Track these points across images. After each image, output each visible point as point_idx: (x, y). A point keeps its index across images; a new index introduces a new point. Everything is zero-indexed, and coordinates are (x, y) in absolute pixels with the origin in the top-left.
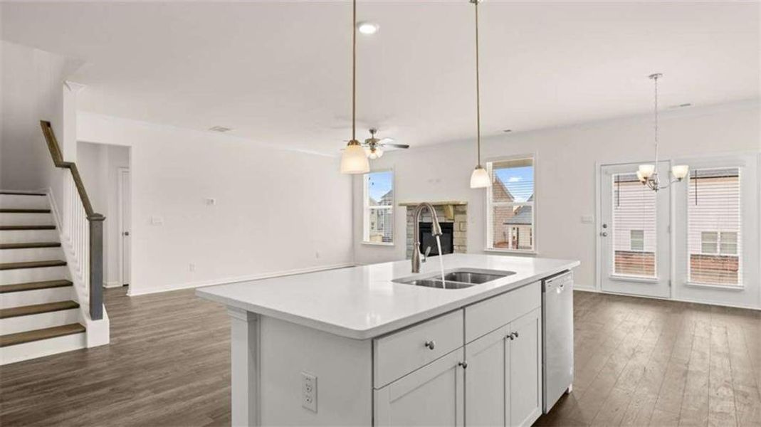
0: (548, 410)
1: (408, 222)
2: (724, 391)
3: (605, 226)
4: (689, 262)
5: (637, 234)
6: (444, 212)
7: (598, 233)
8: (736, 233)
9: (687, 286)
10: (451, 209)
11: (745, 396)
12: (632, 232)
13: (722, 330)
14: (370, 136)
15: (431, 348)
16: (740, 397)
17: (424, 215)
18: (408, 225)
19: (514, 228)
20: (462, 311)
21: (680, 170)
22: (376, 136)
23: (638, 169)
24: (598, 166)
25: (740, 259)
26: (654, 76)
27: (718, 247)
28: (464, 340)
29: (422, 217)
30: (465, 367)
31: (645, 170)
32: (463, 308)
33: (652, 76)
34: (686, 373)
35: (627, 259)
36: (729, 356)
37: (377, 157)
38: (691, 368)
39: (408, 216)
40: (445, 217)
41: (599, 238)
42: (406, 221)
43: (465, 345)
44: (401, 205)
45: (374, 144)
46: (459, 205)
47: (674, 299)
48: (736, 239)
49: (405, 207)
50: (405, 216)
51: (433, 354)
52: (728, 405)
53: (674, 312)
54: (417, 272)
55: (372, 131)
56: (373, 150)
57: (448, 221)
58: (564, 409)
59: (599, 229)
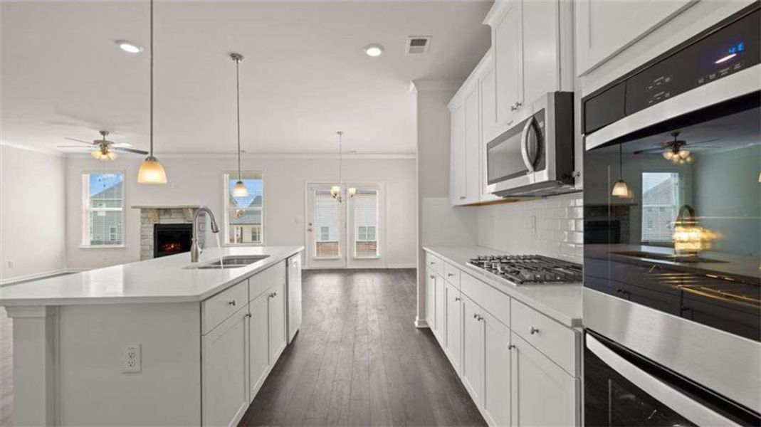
0: (290, 341)
1: (143, 223)
2: (373, 311)
3: (311, 224)
4: (355, 246)
5: (325, 229)
6: (184, 214)
7: (307, 228)
8: (374, 227)
9: (354, 259)
10: (191, 211)
11: (381, 310)
12: (322, 228)
13: (371, 281)
14: (101, 137)
15: (234, 305)
16: (380, 312)
17: (161, 217)
18: (142, 227)
19: (238, 228)
20: (247, 281)
21: (352, 191)
22: (107, 138)
23: (331, 189)
24: (306, 183)
25: (378, 243)
26: (340, 133)
27: (367, 236)
28: (249, 299)
29: (159, 219)
30: (250, 316)
31: (336, 189)
32: (248, 278)
33: (338, 133)
34: (357, 306)
35: (322, 247)
36: (374, 293)
37: (110, 159)
38: (359, 303)
39: (142, 218)
40: (185, 218)
41: (307, 233)
42: (140, 224)
43: (249, 302)
44: (135, 207)
45: (105, 146)
46: (198, 208)
47: (348, 267)
48: (374, 231)
49: (140, 210)
50: (140, 218)
51: (234, 308)
52: (375, 317)
53: (348, 275)
54: (196, 261)
55: (103, 133)
56: (104, 152)
57: (187, 223)
58: (297, 342)
59: (307, 227)
